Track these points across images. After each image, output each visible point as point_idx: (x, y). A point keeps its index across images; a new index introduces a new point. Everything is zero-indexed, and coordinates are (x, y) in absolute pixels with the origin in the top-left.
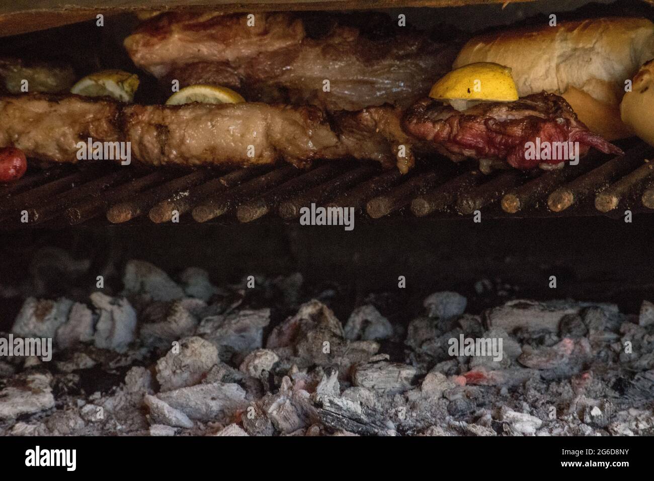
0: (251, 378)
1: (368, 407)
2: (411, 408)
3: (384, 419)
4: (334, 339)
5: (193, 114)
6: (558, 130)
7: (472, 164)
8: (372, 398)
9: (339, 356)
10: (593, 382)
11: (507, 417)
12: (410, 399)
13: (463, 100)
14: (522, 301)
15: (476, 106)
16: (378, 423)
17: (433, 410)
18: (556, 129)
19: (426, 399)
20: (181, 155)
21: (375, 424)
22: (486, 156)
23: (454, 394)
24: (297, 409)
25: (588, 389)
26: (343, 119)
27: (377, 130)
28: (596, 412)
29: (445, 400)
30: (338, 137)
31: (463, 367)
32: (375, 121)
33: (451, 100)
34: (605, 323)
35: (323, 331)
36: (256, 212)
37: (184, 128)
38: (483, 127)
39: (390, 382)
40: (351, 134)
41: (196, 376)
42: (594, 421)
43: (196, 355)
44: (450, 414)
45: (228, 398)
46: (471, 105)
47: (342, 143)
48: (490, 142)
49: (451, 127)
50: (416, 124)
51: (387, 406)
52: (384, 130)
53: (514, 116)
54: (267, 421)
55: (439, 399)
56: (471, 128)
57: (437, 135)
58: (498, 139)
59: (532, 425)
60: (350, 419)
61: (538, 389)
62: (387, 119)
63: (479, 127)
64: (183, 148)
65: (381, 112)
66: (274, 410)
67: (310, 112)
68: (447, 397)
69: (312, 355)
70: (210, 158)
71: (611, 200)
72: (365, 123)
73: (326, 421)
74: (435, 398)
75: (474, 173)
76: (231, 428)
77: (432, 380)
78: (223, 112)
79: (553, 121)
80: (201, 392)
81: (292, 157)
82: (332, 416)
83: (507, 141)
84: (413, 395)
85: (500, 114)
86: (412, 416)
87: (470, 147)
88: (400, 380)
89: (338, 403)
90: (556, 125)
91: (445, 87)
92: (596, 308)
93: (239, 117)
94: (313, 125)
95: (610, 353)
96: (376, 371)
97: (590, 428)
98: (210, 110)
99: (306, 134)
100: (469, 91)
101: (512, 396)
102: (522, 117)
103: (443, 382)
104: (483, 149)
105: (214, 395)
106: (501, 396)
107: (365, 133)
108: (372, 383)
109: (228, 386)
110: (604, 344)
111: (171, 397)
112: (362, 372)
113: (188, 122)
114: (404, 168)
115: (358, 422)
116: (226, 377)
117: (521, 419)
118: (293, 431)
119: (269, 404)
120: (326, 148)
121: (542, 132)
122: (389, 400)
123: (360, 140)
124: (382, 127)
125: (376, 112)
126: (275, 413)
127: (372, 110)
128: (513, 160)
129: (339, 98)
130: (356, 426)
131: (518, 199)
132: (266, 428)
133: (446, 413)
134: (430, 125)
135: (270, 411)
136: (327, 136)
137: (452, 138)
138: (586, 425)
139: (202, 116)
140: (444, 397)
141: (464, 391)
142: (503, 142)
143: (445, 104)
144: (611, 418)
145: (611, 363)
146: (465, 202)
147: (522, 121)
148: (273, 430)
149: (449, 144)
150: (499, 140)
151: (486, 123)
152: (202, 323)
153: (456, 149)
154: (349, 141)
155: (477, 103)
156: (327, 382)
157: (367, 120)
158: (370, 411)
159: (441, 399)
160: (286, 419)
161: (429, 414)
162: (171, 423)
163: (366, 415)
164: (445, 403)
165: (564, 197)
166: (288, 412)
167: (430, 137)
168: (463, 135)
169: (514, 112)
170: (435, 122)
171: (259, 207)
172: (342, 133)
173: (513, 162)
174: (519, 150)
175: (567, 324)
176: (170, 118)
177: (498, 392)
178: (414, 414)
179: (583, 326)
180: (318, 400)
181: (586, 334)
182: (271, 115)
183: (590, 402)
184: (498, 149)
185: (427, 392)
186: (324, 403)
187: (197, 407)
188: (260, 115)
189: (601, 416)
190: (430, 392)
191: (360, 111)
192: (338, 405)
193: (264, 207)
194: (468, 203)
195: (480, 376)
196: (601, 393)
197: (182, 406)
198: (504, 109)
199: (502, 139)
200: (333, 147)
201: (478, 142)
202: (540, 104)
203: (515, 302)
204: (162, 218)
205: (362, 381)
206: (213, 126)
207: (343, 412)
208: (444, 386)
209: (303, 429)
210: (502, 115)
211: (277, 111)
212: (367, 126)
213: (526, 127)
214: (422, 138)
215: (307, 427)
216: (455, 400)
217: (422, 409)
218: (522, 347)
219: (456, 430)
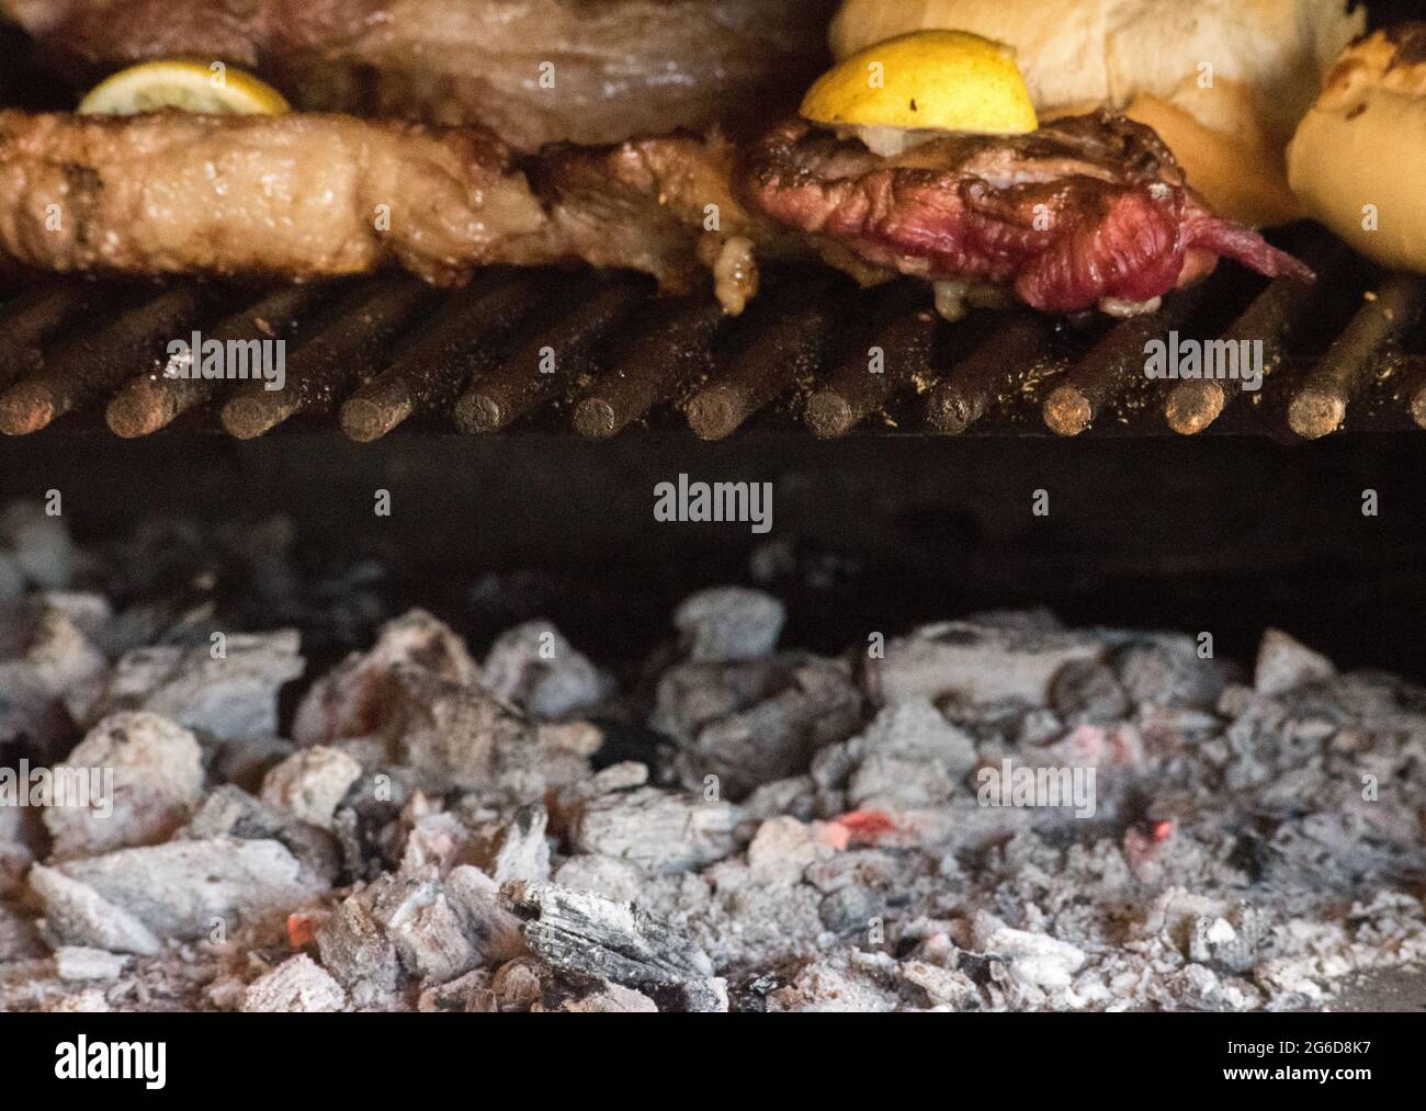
0: (302, 824)
1: (649, 916)
2: (725, 909)
3: (687, 948)
4: (506, 723)
5: (165, 141)
6: (1153, 215)
7: (918, 293)
8: (629, 884)
9: (518, 766)
10: (1179, 845)
11: (998, 944)
12: (720, 886)
13: (897, 128)
14: (960, 626)
15: (928, 143)
16: (674, 958)
17: (782, 917)
18: (1147, 211)
19: (762, 887)
20: (132, 245)
21: (667, 960)
22: (956, 275)
23: (832, 875)
24: (459, 918)
25: (1167, 864)
26: (568, 167)
27: (662, 199)
28: (1222, 932)
29: (809, 890)
30: (547, 209)
31: (832, 800)
32: (654, 173)
33: (863, 127)
34: (1172, 686)
35: (475, 700)
36: (391, 414)
37: (140, 177)
38: (953, 201)
39: (664, 842)
40: (583, 204)
41: (152, 817)
42: (1216, 956)
43: (148, 761)
44: (827, 928)
45: (254, 878)
46: (913, 141)
47: (558, 227)
48: (970, 239)
49: (871, 200)
50: (780, 188)
51: (666, 905)
52: (678, 199)
53: (1032, 173)
54: (385, 949)
55: (794, 886)
56: (924, 204)
57: (834, 217)
58: (994, 232)
59: (1062, 965)
60: (606, 946)
61: (1038, 861)
62: (689, 170)
63: (943, 200)
64: (139, 230)
65: (670, 151)
66: (406, 921)
67: (476, 142)
68: (816, 881)
69: (445, 764)
70: (206, 256)
71: (1331, 410)
72: (628, 178)
73: (550, 954)
74: (784, 883)
75: (924, 317)
76: (295, 967)
77: (777, 838)
78: (240, 136)
79: (1143, 189)
80: (181, 860)
81: (423, 257)
82: (565, 940)
83: (1016, 239)
84: (729, 876)
85: (996, 168)
86: (731, 931)
87: (918, 251)
88: (689, 836)
89: (580, 908)
90: (1148, 201)
91: (848, 94)
92: (1150, 647)
93: (284, 151)
94: (485, 178)
95: (1194, 765)
96: (632, 814)
97: (1210, 974)
98: (209, 132)
99: (465, 201)
100: (913, 107)
101: (975, 879)
102: (1054, 179)
103: (804, 842)
104: (952, 257)
105: (216, 870)
106: (941, 876)
107: (623, 203)
108: (622, 844)
109: (255, 848)
110: (1180, 741)
111: (99, 873)
112: (599, 816)
113: (149, 161)
114: (733, 296)
115: (625, 955)
116: (243, 824)
117: (1032, 950)
118: (454, 977)
119: (390, 905)
120: (513, 237)
121: (1110, 220)
122: (670, 888)
123: (605, 220)
124: (673, 189)
125: (657, 151)
126: (407, 927)
127: (647, 146)
128: (1033, 288)
129: (510, 99)
130: (625, 966)
131: (1086, 401)
132: (382, 966)
133: (817, 926)
134: (816, 192)
135: (393, 924)
136: (517, 207)
137: (871, 228)
138: (1201, 968)
139: (189, 145)
140: (805, 881)
141: (859, 867)
142: (1006, 239)
143: (841, 136)
144: (1258, 948)
145: (1203, 792)
146: (947, 404)
147: (1055, 187)
148: (397, 971)
149: (860, 244)
150: (995, 235)
151: (962, 192)
152: (124, 666)
153: (879, 255)
154: (575, 222)
155: (928, 137)
156: (522, 843)
157: (631, 171)
158: (654, 928)
159: (800, 887)
160: (436, 944)
161: (773, 927)
162: (104, 941)
163: (643, 935)
164: (811, 897)
165: (1207, 399)
166: (442, 926)
167: (816, 222)
168: (903, 221)
169: (1032, 164)
170: (827, 185)
171: (395, 403)
172: (560, 200)
173: (1032, 292)
174: (1049, 262)
175: (1075, 685)
176: (103, 149)
177: (933, 867)
178: (738, 928)
179: (1117, 693)
180: (527, 898)
181: (1130, 712)
182: (371, 149)
183: (1203, 905)
184: (992, 259)
185: (764, 869)
186: (544, 906)
187: (168, 900)
188: (339, 147)
189: (1233, 942)
190: (772, 869)
191: (615, 148)
192: (578, 912)
193: (405, 401)
194: (957, 408)
195: (882, 824)
196: (1201, 875)
197: (126, 897)
198: (1006, 156)
199: (1002, 234)
200: (534, 234)
201: (942, 240)
202: (1089, 142)
203: (941, 628)
204: (142, 427)
205: (598, 838)
206: (219, 173)
207: (589, 929)
208: (805, 856)
209: (481, 971)
210: (1000, 169)
211: (391, 139)
212: (631, 186)
213: (1067, 206)
214: (789, 226)
215: (493, 966)
216: (836, 891)
217: (756, 913)
218: (977, 746)
219: (870, 976)
